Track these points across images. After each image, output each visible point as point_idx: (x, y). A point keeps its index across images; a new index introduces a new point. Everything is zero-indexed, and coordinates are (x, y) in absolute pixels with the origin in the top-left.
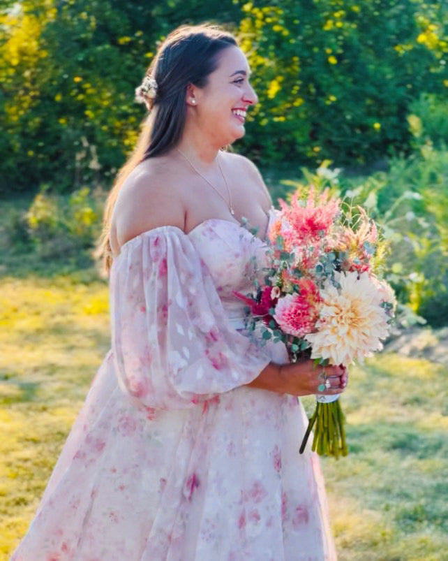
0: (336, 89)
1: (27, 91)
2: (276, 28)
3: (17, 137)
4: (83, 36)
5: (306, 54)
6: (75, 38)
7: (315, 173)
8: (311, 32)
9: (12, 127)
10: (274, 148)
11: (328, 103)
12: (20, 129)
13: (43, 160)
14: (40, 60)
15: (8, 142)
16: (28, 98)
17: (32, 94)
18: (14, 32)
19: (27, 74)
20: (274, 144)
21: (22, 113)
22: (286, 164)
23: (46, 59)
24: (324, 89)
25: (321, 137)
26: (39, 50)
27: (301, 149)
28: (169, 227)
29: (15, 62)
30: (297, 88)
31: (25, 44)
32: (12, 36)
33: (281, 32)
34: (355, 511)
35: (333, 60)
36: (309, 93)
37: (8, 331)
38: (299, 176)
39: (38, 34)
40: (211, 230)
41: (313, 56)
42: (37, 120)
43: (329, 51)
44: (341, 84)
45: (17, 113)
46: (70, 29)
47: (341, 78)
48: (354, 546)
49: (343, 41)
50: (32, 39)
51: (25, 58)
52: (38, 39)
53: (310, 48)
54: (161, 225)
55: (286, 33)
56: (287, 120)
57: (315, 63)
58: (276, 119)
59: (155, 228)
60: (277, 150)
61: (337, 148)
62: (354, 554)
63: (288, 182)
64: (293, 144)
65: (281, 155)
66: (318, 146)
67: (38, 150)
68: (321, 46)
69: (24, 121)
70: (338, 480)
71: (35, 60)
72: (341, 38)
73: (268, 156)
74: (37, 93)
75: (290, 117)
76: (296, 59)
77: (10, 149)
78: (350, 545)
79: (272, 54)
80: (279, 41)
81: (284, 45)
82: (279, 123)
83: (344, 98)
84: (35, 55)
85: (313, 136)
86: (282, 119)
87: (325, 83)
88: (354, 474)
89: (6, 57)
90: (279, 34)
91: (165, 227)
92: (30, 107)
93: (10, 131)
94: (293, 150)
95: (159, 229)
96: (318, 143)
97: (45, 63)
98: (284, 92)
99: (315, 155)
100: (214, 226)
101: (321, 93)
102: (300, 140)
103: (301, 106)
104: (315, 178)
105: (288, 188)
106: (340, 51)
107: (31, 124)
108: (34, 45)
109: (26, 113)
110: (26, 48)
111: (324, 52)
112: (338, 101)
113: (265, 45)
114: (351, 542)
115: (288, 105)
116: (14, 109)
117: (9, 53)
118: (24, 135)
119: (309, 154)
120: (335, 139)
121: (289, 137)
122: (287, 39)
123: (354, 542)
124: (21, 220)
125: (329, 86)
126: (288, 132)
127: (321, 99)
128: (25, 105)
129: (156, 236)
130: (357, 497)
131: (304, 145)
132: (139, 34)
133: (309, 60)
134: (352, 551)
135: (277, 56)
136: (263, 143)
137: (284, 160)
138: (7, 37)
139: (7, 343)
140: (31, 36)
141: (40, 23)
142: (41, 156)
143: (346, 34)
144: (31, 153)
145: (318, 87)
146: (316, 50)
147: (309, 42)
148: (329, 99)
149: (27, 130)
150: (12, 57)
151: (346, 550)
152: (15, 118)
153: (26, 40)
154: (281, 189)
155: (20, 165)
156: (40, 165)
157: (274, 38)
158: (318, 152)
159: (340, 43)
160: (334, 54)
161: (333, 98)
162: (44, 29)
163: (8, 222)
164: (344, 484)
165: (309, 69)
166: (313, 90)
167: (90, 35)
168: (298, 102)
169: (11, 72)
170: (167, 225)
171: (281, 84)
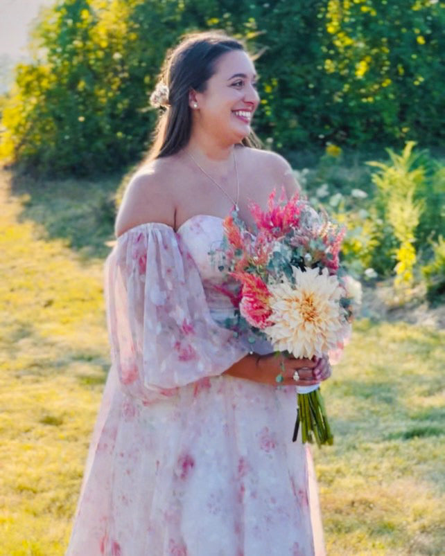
0: (424, 69)
1: (116, 73)
2: (364, 9)
3: (106, 119)
4: (171, 18)
5: (394, 34)
6: (164, 20)
7: (401, 155)
8: (399, 13)
9: (100, 109)
10: (362, 128)
11: (417, 83)
12: (109, 111)
13: (131, 141)
14: (129, 42)
15: (97, 124)
16: (117, 79)
17: (121, 75)
18: (103, 15)
19: (117, 56)
20: (362, 124)
21: (110, 94)
22: (373, 145)
23: (134, 41)
24: (412, 70)
25: (410, 118)
26: (128, 33)
27: (389, 130)
28: (153, 224)
29: (104, 44)
30: (385, 69)
31: (115, 27)
32: (101, 19)
33: (369, 12)
34: (434, 495)
35: (421, 40)
36: (397, 73)
37: (93, 312)
38: (386, 158)
39: (127, 16)
40: (198, 226)
41: (400, 36)
42: (126, 101)
43: (417, 31)
44: (430, 65)
45: (106, 95)
46: (159, 12)
47: (429, 59)
48: (433, 530)
49: (432, 21)
50: (120, 22)
51: (114, 40)
52: (126, 22)
53: (398, 28)
54: (145, 222)
55: (374, 13)
56: (375, 101)
57: (403, 44)
58: (364, 100)
59: (140, 224)
60: (365, 132)
61: (425, 128)
62: (432, 539)
63: (373, 164)
64: (381, 124)
65: (369, 136)
66: (406, 126)
67: (126, 132)
68: (410, 26)
69: (113, 103)
70: (418, 463)
71: (124, 42)
72: (429, 18)
73: (356, 137)
74: (126, 75)
75: (378, 98)
76: (384, 40)
77: (99, 131)
78: (429, 530)
79: (360, 35)
80: (366, 22)
81: (372, 26)
82: (367, 104)
83: (432, 78)
84: (124, 38)
85: (402, 117)
86: (370, 100)
87: (412, 63)
88: (435, 457)
89: (96, 39)
90: (367, 15)
91: (149, 224)
92: (119, 89)
93: (100, 113)
94: (381, 131)
95: (143, 226)
96: (405, 124)
97: (134, 45)
98: (373, 73)
99: (403, 135)
100: (201, 221)
101: (409, 74)
102: (388, 120)
103: (389, 86)
104: (400, 159)
105: (374, 169)
106: (429, 32)
107: (120, 106)
108: (122, 28)
109: (115, 95)
110: (115, 30)
111: (413, 32)
112: (426, 83)
113: (353, 25)
114: (430, 526)
115: (376, 87)
116: (102, 92)
117: (99, 36)
118: (113, 116)
119: (398, 135)
120: (422, 120)
121: (377, 118)
122: (375, 20)
123: (433, 527)
124: (108, 201)
125: (417, 67)
126: (377, 113)
127: (409, 79)
128: (114, 87)
129: (140, 232)
130: (437, 481)
131: (392, 125)
132: (227, 15)
133: (397, 41)
134: (430, 535)
135: (365, 36)
136: (351, 124)
137: (372, 141)
138: (96, 20)
139: (92, 324)
140: (120, 18)
141: (129, 5)
142: (130, 137)
143: (435, 14)
144: (120, 134)
145: (406, 68)
146: (404, 30)
147: (397, 23)
148: (417, 80)
149: (117, 112)
150: (102, 40)
151: (424, 535)
152: (104, 100)
153: (115, 23)
154: (367, 170)
155: (109, 146)
156: (129, 147)
157: (362, 18)
158: (406, 133)
159: (430, 24)
160: (422, 34)
161: (421, 79)
162: (133, 12)
163: (96, 203)
164: (424, 467)
165: (396, 50)
166: (401, 71)
167: (178, 18)
168: (387, 82)
169: (101, 54)
170: (150, 222)
171: (369, 64)
